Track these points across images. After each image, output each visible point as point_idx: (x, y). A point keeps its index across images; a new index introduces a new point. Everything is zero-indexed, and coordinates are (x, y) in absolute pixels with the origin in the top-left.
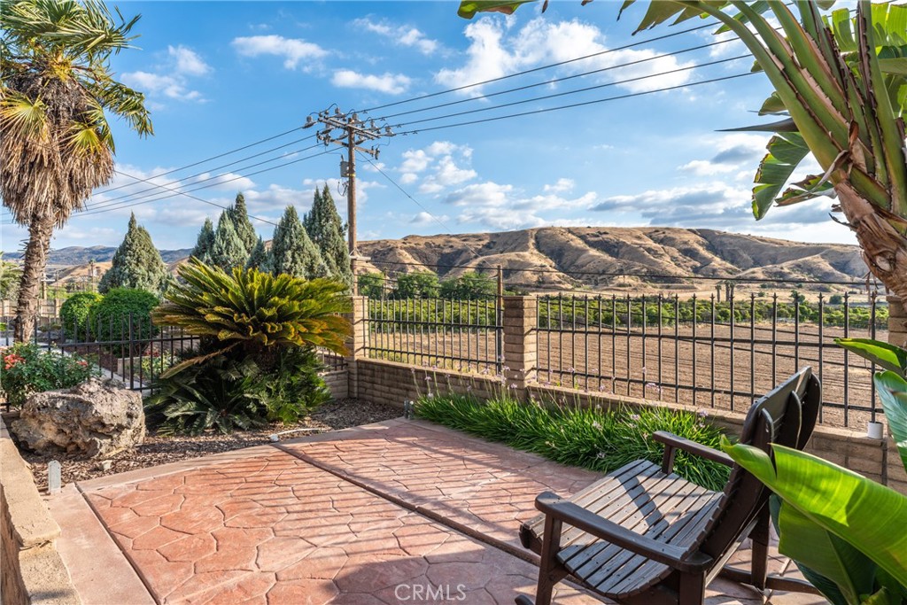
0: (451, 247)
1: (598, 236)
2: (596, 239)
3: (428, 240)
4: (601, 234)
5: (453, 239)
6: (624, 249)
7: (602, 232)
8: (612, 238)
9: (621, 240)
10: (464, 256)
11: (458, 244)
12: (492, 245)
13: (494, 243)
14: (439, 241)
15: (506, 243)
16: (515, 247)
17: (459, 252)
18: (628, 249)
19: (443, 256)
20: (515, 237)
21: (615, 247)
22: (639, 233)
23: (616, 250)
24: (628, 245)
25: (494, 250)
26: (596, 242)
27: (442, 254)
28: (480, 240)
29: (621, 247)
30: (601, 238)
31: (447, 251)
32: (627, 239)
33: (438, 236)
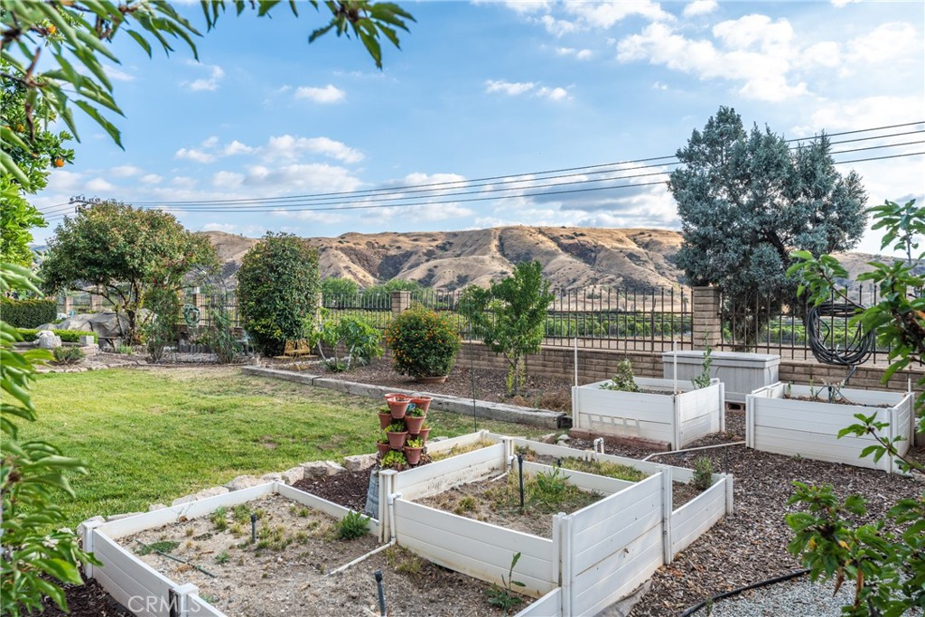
0: (399, 248)
1: (573, 238)
2: (571, 241)
3: (371, 239)
4: (576, 235)
5: (401, 238)
6: (602, 254)
7: (578, 233)
8: (590, 241)
9: (600, 243)
10: (413, 259)
11: (407, 245)
12: (448, 246)
13: (451, 244)
14: (385, 241)
15: (464, 245)
16: (475, 250)
17: (408, 255)
18: (607, 253)
19: (387, 258)
20: (475, 238)
21: (592, 251)
22: (622, 236)
23: (593, 255)
24: (607, 250)
25: (450, 252)
26: (570, 245)
27: (387, 257)
28: (434, 240)
29: (599, 251)
30: (576, 241)
31: (393, 252)
32: (606, 242)
33: (384, 234)
